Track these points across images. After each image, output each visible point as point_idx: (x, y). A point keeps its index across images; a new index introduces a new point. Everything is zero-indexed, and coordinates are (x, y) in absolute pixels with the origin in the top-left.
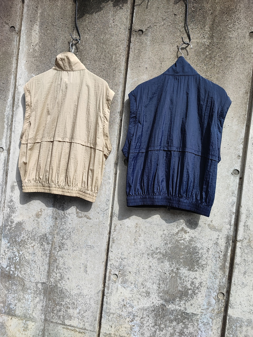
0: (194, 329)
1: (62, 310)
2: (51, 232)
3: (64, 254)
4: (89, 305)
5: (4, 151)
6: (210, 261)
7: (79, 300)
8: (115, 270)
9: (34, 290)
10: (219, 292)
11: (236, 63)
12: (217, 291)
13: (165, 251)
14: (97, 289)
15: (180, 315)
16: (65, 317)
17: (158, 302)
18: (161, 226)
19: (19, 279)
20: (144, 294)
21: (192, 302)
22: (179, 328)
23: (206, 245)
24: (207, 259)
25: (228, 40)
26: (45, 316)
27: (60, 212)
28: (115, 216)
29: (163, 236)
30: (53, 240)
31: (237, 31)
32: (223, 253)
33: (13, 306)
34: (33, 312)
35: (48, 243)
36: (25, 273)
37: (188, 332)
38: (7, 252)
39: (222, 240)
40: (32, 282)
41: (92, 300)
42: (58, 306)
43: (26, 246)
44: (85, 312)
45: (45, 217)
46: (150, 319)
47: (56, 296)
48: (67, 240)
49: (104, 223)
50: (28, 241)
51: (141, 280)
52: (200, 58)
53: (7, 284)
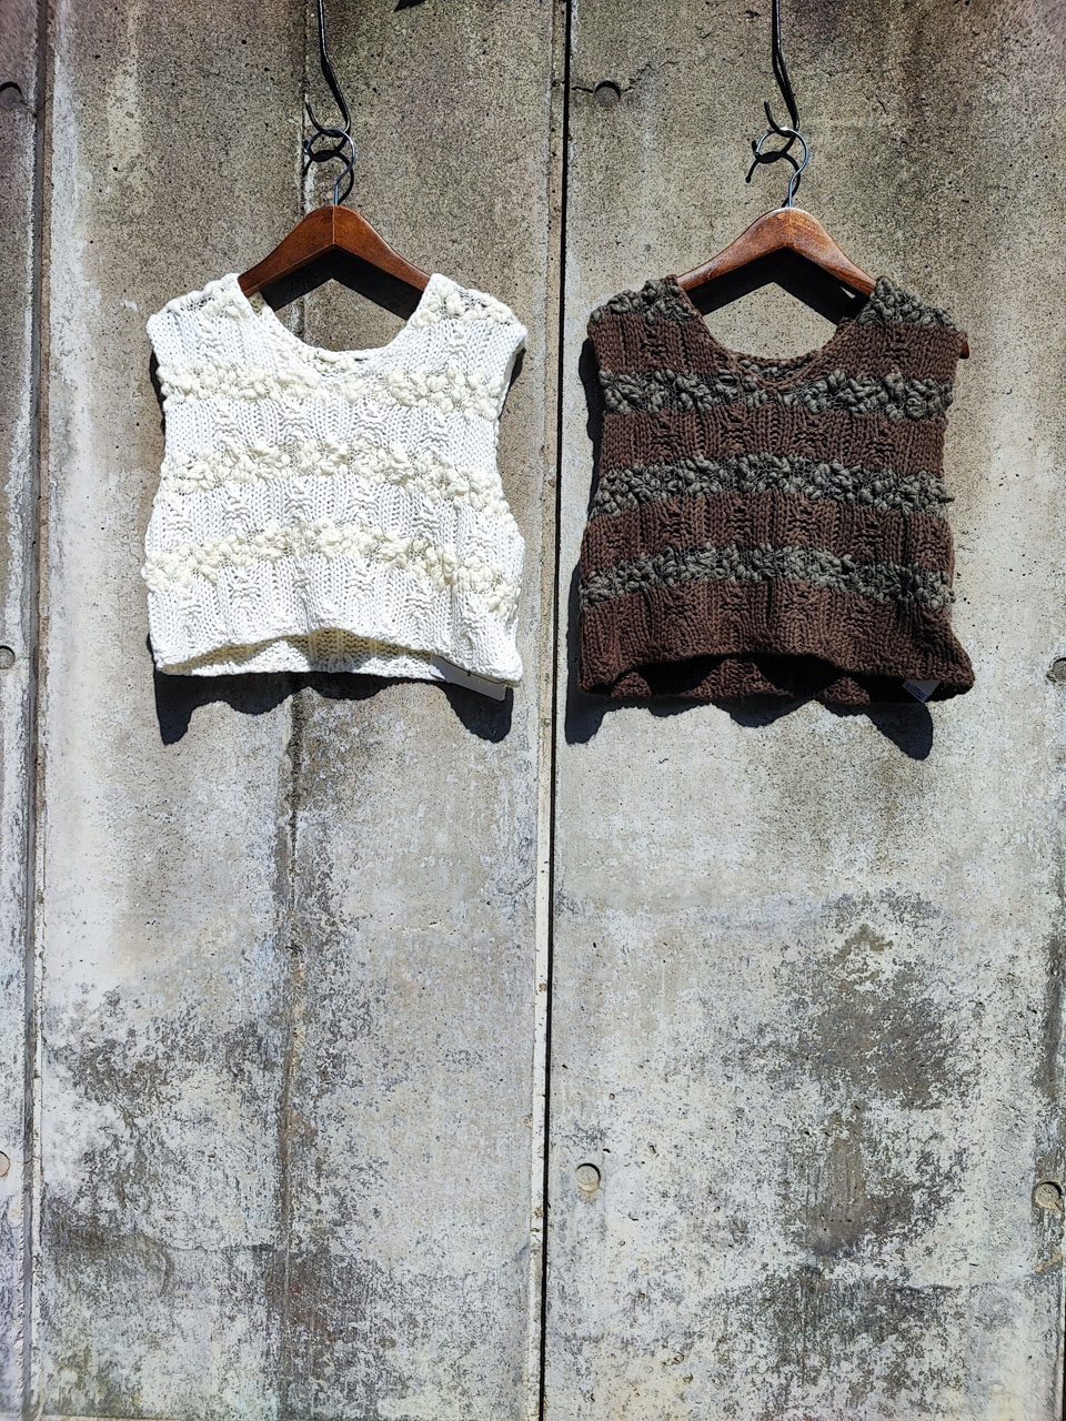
0: (948, 1352)
1: (361, 1355)
2: (275, 1013)
3: (347, 1105)
4: (484, 1318)
5: (17, 663)
6: (991, 1054)
7: (433, 1302)
8: (585, 1145)
9: (220, 1287)
10: (1038, 1180)
11: (1024, 211)
12: (1031, 1180)
13: (797, 1037)
14: (513, 1239)
15: (885, 1304)
16: (377, 1387)
17: (784, 1259)
18: (771, 928)
19: (143, 1246)
20: (722, 1234)
21: (930, 1239)
22: (884, 1360)
23: (966, 988)
24: (978, 1051)
25: (985, 116)
26: (284, 1398)
27: (313, 916)
28: (563, 907)
29: (785, 971)
30: (289, 1048)
31: (1018, 78)
32: (1039, 1014)
33: (125, 1372)
34: (225, 1384)
35: (268, 1066)
36: (170, 1214)
37: (926, 1370)
38: (76, 1128)
39: (1034, 962)
40: (206, 1251)
41: (493, 1293)
42: (340, 1342)
43: (162, 1088)
44: (467, 1352)
45: (243, 945)
46: (758, 1342)
47: (326, 1301)
48: (355, 1038)
49: (519, 947)
50: (172, 1064)
51: (701, 1175)
52: (875, 197)
53: (88, 1279)
